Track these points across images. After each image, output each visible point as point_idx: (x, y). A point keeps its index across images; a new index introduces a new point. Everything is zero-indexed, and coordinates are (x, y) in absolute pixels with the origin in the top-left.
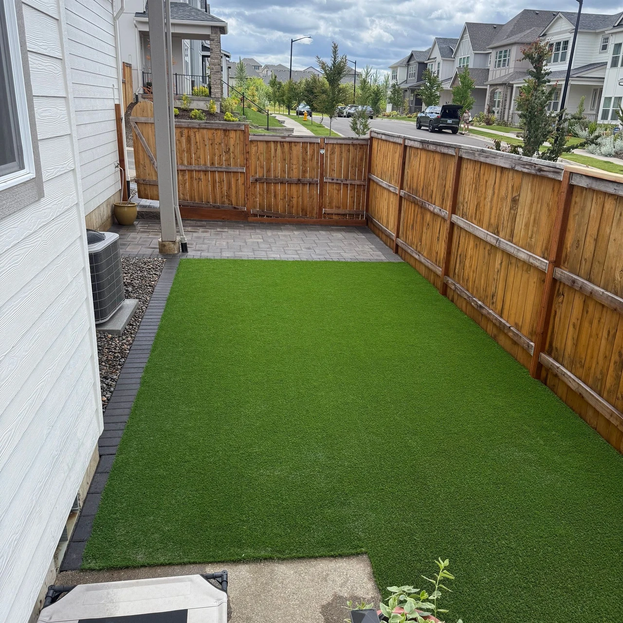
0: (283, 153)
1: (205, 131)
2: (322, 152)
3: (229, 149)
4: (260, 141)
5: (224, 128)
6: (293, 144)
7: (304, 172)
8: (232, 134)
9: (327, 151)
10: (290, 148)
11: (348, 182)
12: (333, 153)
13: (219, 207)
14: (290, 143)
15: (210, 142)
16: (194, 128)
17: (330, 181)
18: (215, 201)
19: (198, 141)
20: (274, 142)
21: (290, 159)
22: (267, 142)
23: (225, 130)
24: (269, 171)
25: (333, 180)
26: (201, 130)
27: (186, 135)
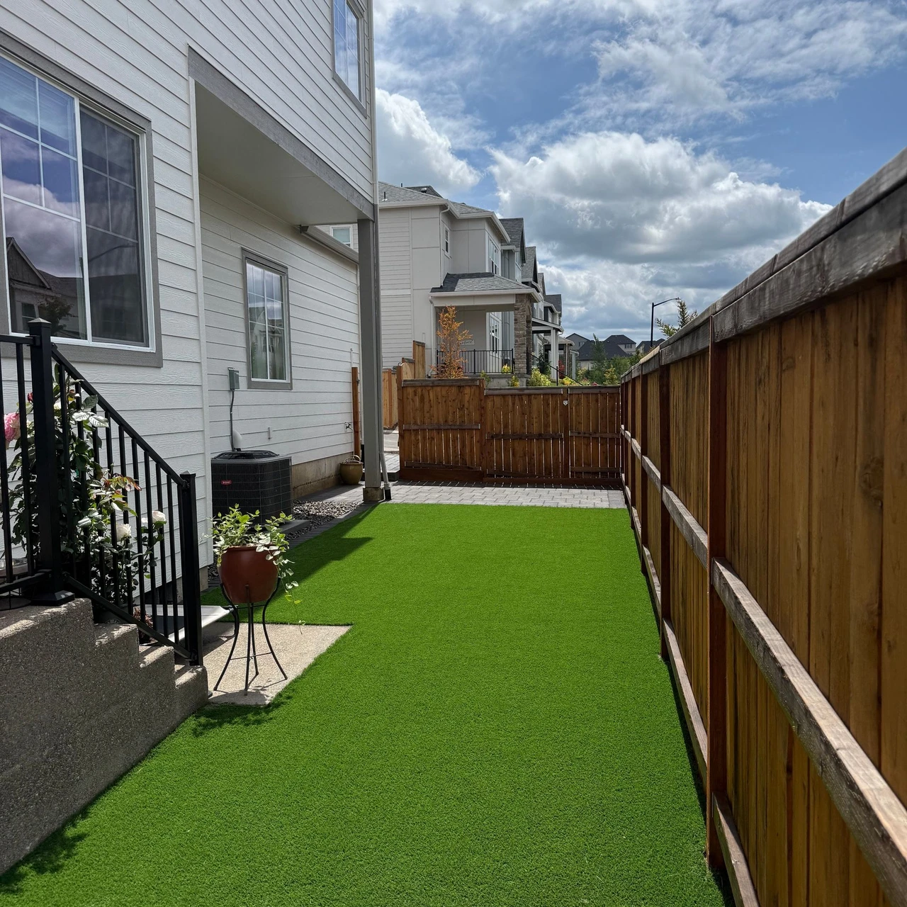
0: (522, 406)
1: (439, 389)
2: (565, 403)
3: (464, 406)
4: (497, 395)
5: (458, 384)
6: (533, 396)
7: (546, 426)
8: (467, 390)
9: (571, 401)
10: (530, 401)
11: (597, 435)
12: (578, 404)
13: (452, 467)
14: (529, 395)
15: (444, 400)
16: (428, 386)
17: (577, 435)
18: (448, 462)
19: (432, 399)
20: (511, 395)
21: (530, 413)
22: (504, 396)
23: (460, 387)
24: (506, 426)
25: (579, 433)
26: (435, 388)
27: (420, 393)
